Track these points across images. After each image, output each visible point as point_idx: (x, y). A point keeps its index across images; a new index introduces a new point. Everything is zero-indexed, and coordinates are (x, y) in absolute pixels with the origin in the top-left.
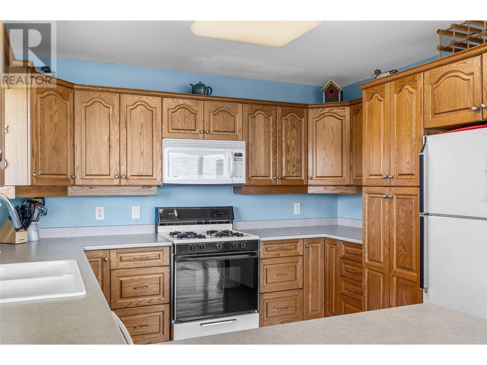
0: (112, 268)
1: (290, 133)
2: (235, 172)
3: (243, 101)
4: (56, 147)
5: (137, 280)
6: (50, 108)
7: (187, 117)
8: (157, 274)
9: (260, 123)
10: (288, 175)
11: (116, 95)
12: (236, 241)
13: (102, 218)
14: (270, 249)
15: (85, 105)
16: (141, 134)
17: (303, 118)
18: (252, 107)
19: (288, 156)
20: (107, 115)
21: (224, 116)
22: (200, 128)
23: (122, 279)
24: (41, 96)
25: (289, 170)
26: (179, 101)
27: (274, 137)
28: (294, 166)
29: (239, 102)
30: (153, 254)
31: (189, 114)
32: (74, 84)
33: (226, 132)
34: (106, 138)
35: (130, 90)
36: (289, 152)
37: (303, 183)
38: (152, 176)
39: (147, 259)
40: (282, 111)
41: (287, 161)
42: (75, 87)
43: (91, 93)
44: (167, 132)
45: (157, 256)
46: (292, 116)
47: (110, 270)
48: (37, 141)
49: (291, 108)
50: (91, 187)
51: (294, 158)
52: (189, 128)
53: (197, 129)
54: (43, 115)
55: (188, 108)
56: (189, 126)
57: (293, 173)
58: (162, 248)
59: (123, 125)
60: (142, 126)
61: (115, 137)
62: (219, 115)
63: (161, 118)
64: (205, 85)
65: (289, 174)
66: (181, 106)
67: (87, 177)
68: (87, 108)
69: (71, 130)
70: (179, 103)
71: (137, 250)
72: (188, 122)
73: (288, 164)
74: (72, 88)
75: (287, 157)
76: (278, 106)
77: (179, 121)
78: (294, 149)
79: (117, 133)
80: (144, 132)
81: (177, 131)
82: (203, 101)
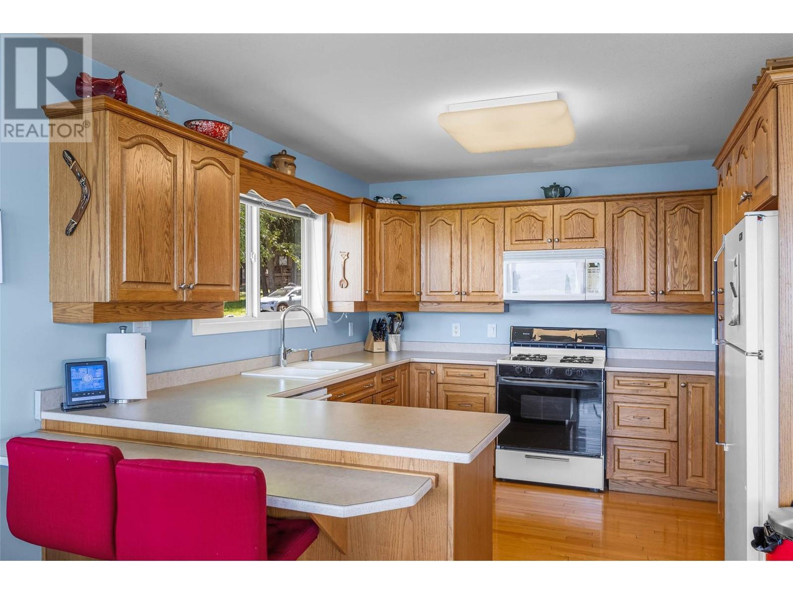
0: (438, 382)
1: (679, 232)
2: (590, 286)
3: (605, 198)
4: (400, 267)
5: (462, 397)
6: (395, 232)
7: (533, 226)
8: (482, 393)
9: (631, 223)
10: (675, 289)
11: (457, 212)
12: (571, 368)
13: (458, 335)
14: (624, 382)
15: (430, 224)
16: (482, 249)
17: (703, 210)
18: (618, 204)
19: (676, 262)
20: (449, 232)
21: (579, 220)
22: (548, 236)
23: (449, 394)
24: (385, 223)
25: (677, 282)
26: (523, 209)
27: (653, 239)
28: (686, 277)
29: (600, 201)
30: (479, 373)
31: (535, 222)
32: (420, 207)
33: (583, 238)
34: (448, 255)
35: (470, 204)
36: (677, 257)
37: (703, 299)
38: (494, 292)
39: (472, 376)
40: (665, 204)
41: (674, 271)
42: (421, 208)
43: (435, 212)
44: (510, 244)
45: (482, 375)
46: (682, 208)
47: (437, 383)
48: (381, 262)
49: (681, 198)
50: (439, 303)
51: (686, 265)
52: (535, 237)
53: (545, 238)
54: (387, 239)
55: (535, 215)
56: (535, 235)
57: (685, 286)
58: (487, 367)
59: (464, 241)
60: (483, 240)
61: (456, 254)
62: (572, 219)
63: (503, 230)
64: (560, 186)
65: (678, 287)
66: (526, 215)
67: (431, 294)
68: (432, 228)
69: (416, 250)
70: (523, 211)
71: (462, 367)
72: (533, 231)
73: (675, 274)
74: (418, 211)
75: (673, 265)
76: (660, 197)
77: (523, 231)
78: (685, 253)
79: (458, 249)
80: (486, 245)
81: (521, 242)
82: (551, 206)
